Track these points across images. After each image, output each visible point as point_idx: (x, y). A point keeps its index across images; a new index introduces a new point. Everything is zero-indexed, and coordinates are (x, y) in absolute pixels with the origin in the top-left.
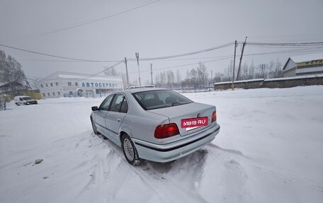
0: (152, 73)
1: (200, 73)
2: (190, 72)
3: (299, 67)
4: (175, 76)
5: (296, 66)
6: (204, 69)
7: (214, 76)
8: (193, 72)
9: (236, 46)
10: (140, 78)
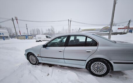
0: (27, 29)
1: (52, 31)
2: (47, 30)
3: (83, 31)
5: (82, 30)
6: (53, 29)
7: (57, 32)
8: (49, 30)
9: (69, 21)
10: (20, 31)
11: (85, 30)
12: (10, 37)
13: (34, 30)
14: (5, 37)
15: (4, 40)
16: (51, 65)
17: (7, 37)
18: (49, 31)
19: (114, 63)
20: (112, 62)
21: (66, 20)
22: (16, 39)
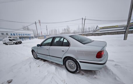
0: (47, 30)
1: (68, 30)
2: (63, 29)
3: (101, 29)
4: (57, 31)
5: (99, 28)
6: (69, 28)
7: (73, 31)
8: (65, 29)
9: (82, 20)
10: (41, 32)
11: (103, 28)
12: (35, 37)
13: (53, 30)
14: (31, 37)
15: (30, 39)
16: (45, 61)
17: (33, 37)
18: (65, 31)
19: (80, 62)
20: (78, 61)
21: (80, 19)
22: (38, 39)
